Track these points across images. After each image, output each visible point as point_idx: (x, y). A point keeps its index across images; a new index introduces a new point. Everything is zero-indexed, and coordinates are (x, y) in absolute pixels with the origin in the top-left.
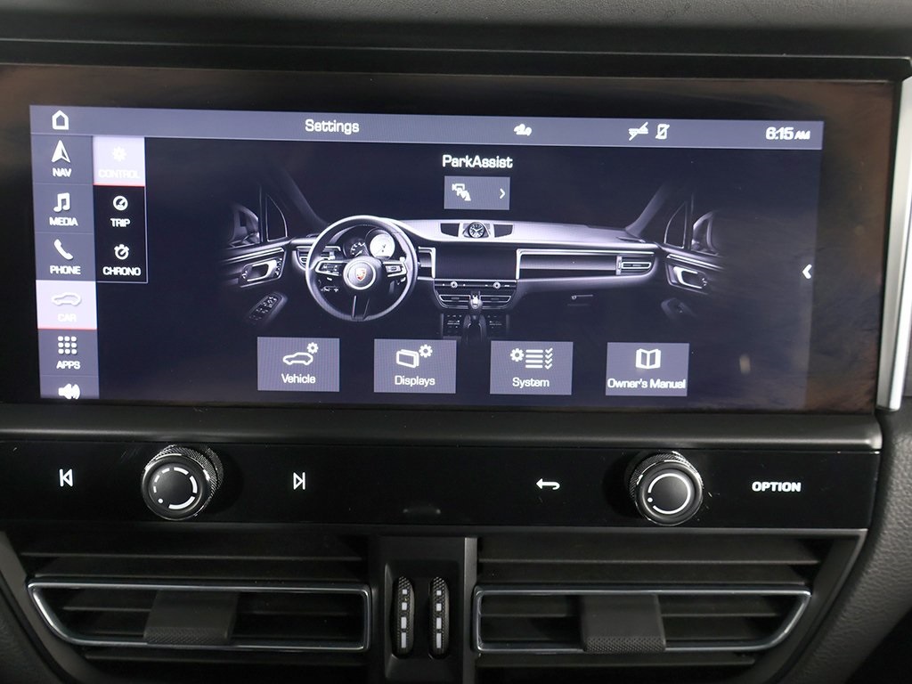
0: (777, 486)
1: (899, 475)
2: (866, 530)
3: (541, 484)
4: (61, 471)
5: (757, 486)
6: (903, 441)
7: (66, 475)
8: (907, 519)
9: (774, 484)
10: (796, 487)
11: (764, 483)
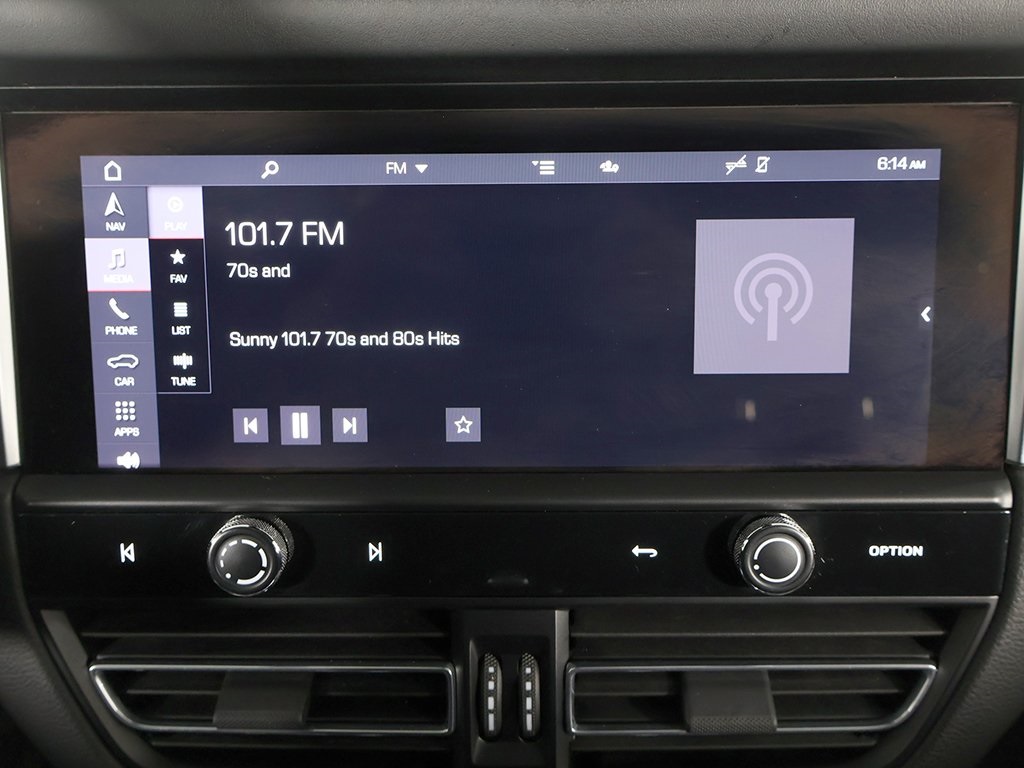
0: (897, 550)
2: (996, 597)
3: (637, 551)
4: (122, 546)
5: (874, 551)
7: (128, 549)
9: (893, 548)
10: (918, 551)
11: (882, 547)
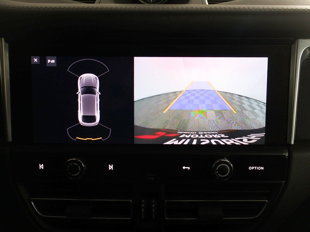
0: (256, 168)
1: (294, 164)
2: (284, 181)
3: (184, 168)
4: (40, 165)
5: (250, 168)
6: (294, 154)
7: (41, 166)
8: (297, 178)
9: (255, 167)
10: (262, 168)
11: (252, 167)
